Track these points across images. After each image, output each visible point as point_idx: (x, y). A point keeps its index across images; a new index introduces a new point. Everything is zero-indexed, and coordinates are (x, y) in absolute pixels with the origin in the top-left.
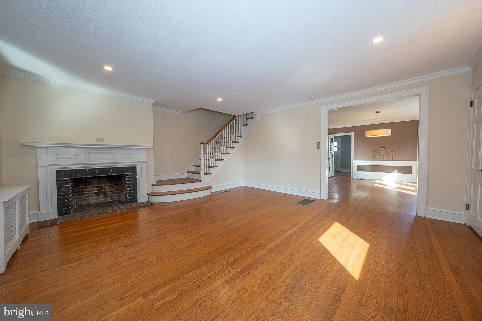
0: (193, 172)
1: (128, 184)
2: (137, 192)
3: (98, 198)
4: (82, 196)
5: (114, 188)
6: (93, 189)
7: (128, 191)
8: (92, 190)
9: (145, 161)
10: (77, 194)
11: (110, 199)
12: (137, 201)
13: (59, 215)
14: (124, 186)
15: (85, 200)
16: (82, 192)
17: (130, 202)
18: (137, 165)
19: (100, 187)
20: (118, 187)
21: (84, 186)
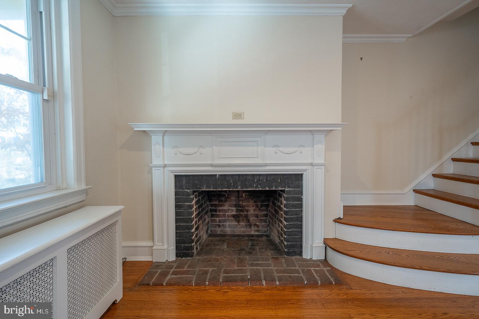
0: (432, 193)
1: (286, 213)
2: (301, 232)
3: (237, 225)
4: (216, 218)
5: (262, 211)
6: (231, 208)
7: (285, 226)
8: (229, 210)
9: (322, 161)
10: (209, 214)
11: (255, 231)
12: (301, 254)
13: (177, 255)
14: (277, 212)
15: (219, 226)
16: (216, 211)
17: (288, 254)
18: (305, 170)
19: (240, 207)
20: (267, 209)
21: (219, 202)
